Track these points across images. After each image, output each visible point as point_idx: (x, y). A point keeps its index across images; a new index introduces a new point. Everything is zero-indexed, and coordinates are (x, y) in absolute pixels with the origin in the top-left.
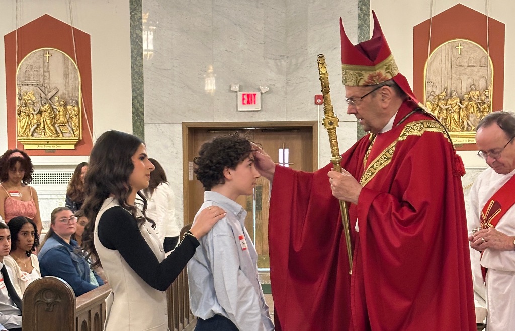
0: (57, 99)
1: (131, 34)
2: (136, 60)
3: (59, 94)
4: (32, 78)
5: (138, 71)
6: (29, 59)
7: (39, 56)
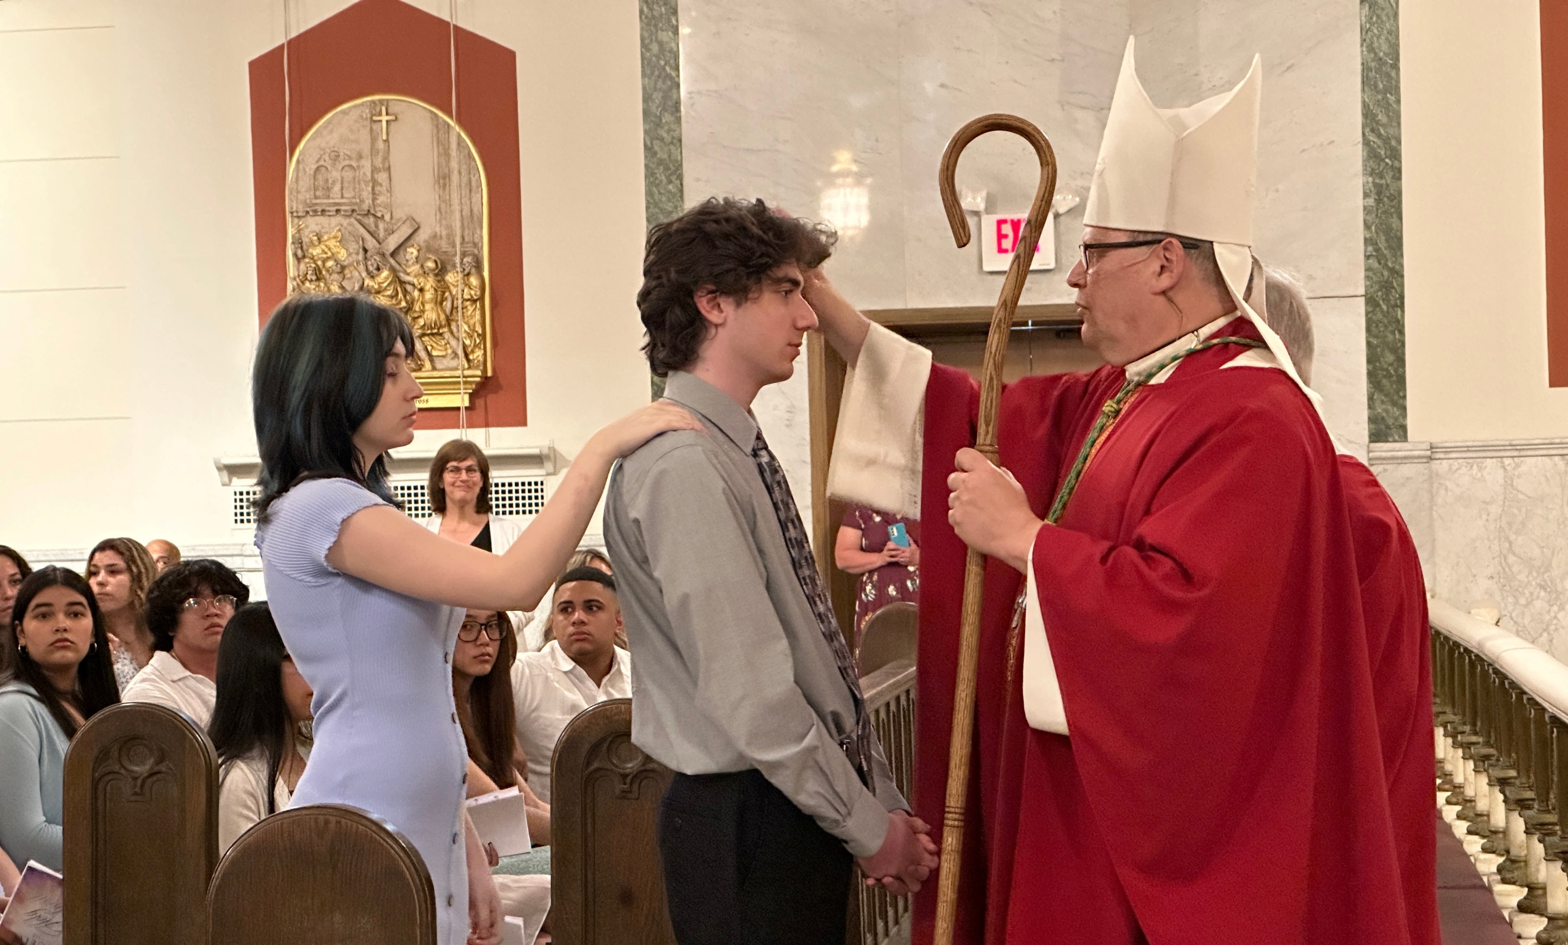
0: (415, 253)
1: (644, 46)
2: (659, 125)
3: (422, 237)
4: (337, 188)
5: (665, 156)
6: (325, 133)
7: (356, 121)
